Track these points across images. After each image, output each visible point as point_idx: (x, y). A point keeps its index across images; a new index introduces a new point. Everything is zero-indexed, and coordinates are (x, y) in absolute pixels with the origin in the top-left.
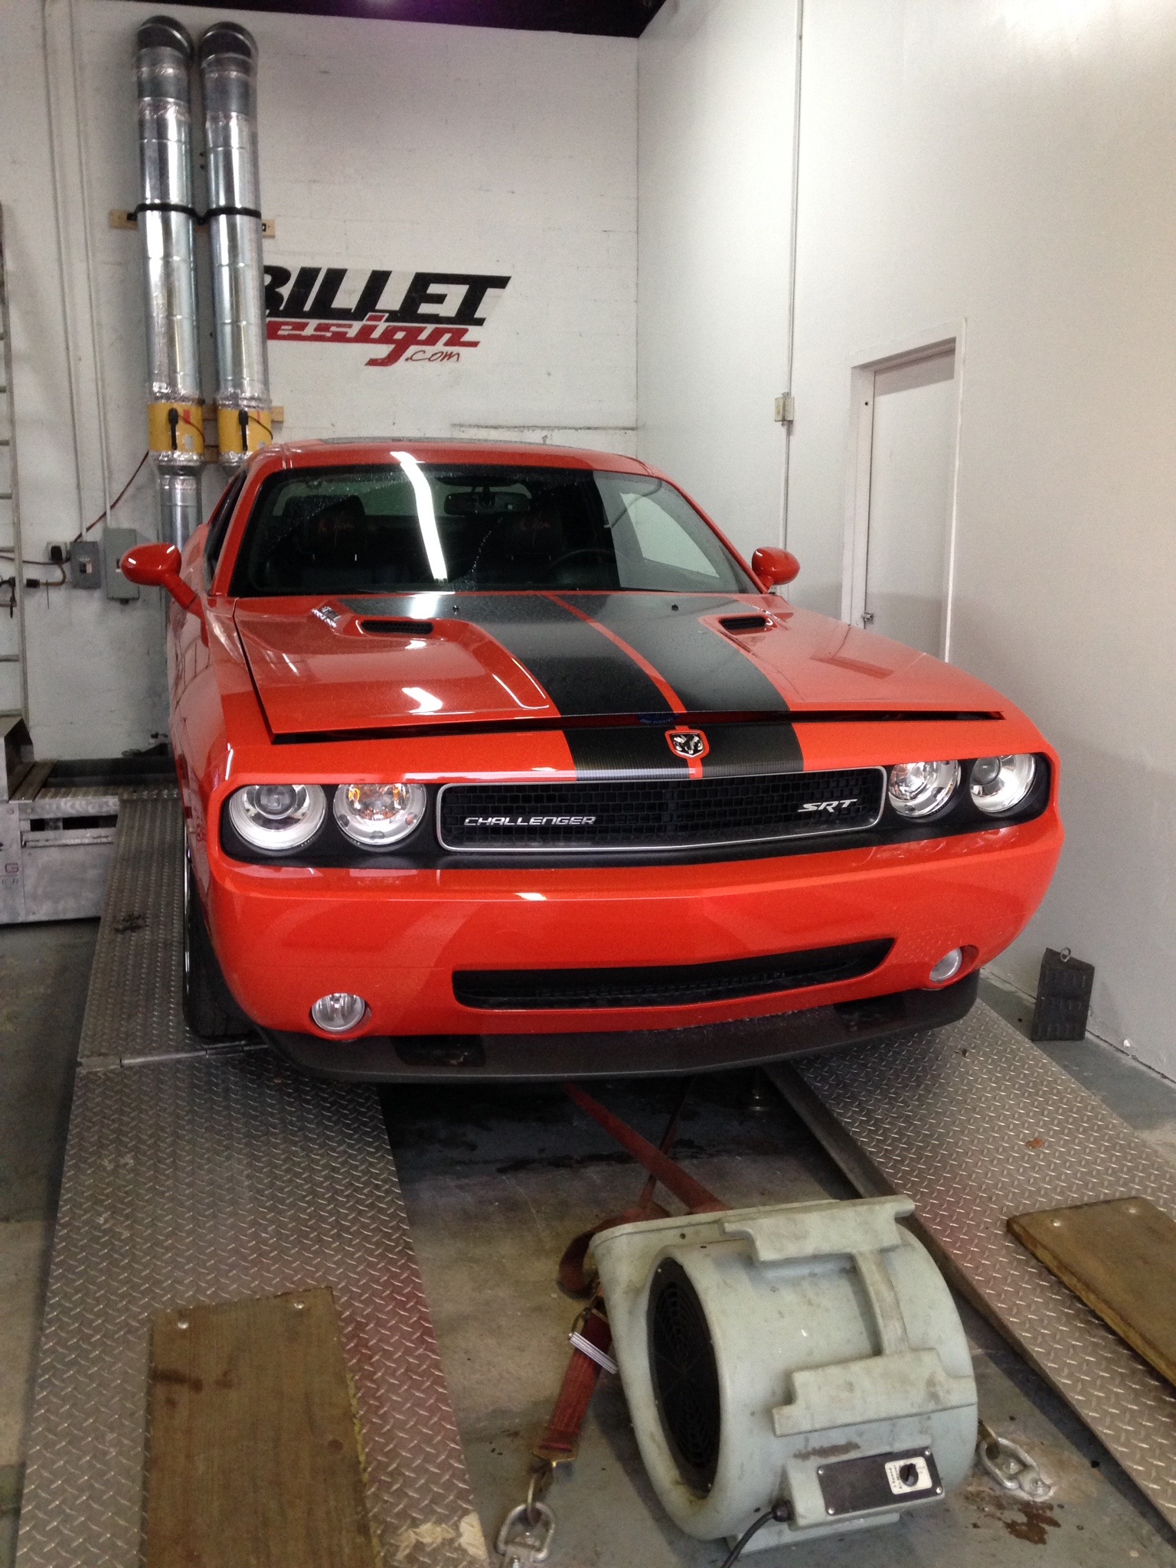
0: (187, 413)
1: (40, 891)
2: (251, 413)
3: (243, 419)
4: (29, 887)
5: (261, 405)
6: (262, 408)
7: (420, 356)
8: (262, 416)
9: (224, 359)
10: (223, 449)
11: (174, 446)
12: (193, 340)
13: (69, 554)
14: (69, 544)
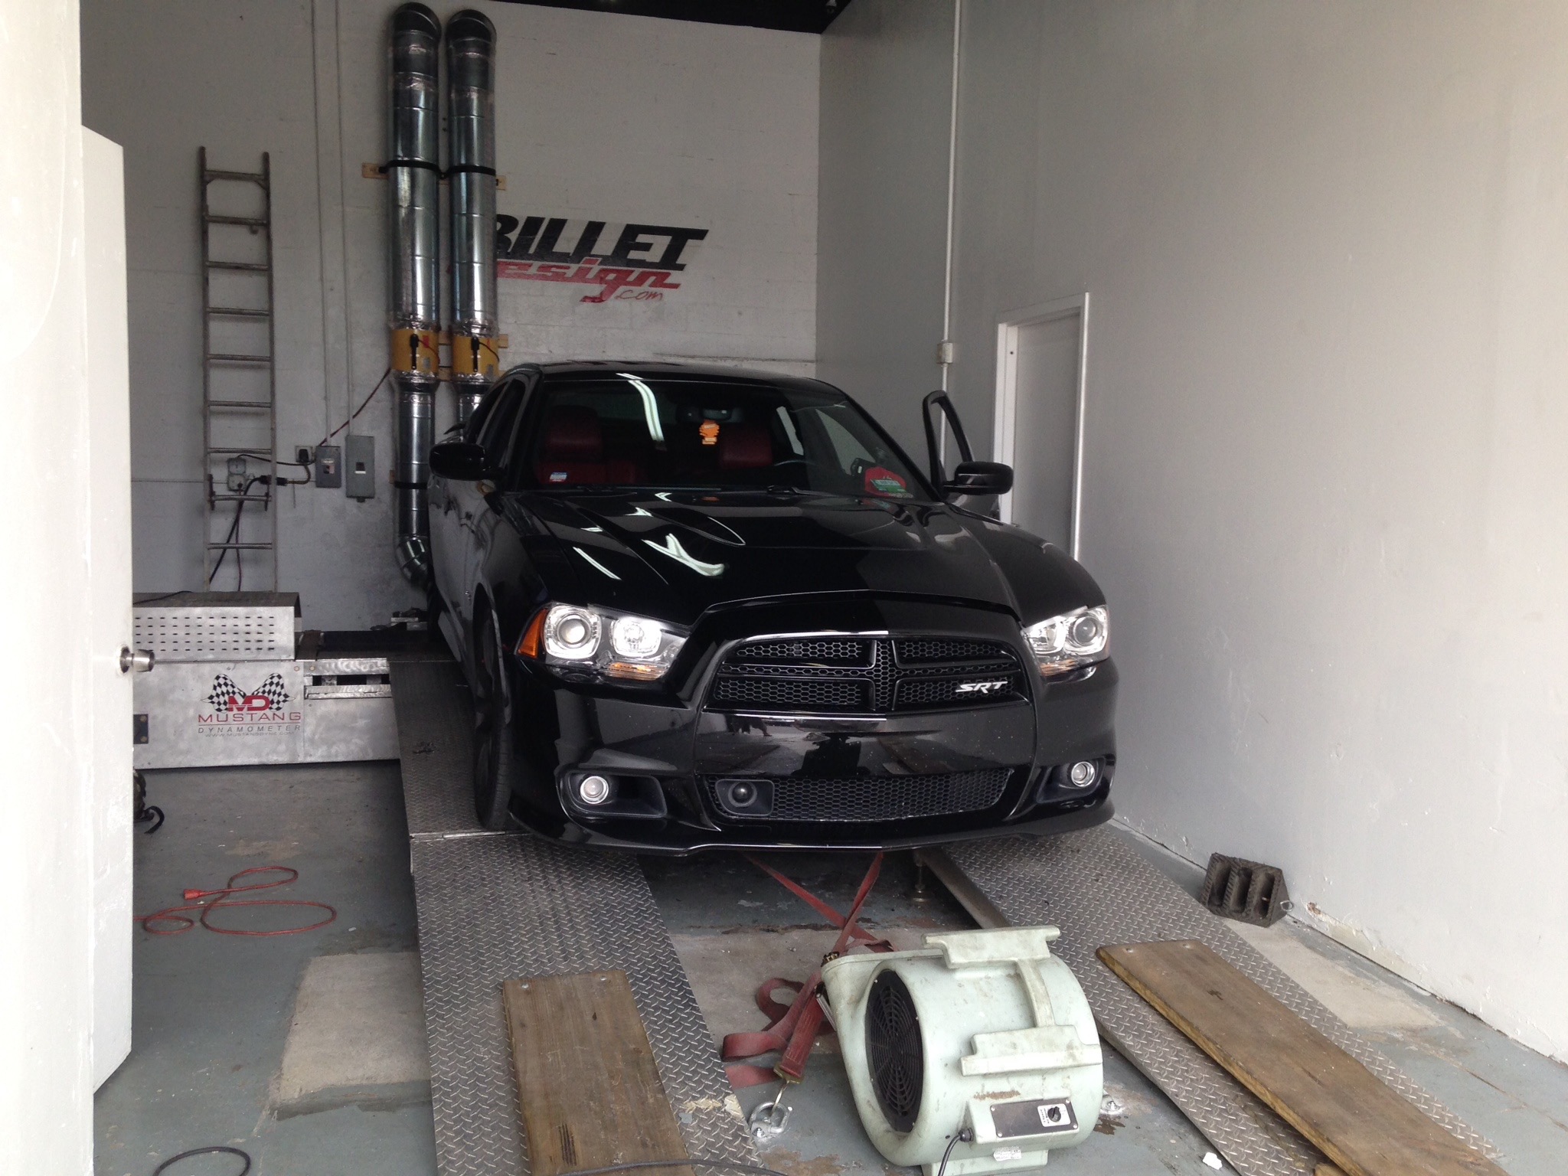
0: (426, 337)
1: (317, 737)
2: (483, 339)
3: (475, 345)
4: (308, 731)
5: (490, 333)
6: (491, 336)
7: (629, 294)
8: (491, 343)
9: (460, 291)
10: (456, 369)
11: (414, 366)
12: (433, 276)
13: (314, 457)
14: (314, 448)
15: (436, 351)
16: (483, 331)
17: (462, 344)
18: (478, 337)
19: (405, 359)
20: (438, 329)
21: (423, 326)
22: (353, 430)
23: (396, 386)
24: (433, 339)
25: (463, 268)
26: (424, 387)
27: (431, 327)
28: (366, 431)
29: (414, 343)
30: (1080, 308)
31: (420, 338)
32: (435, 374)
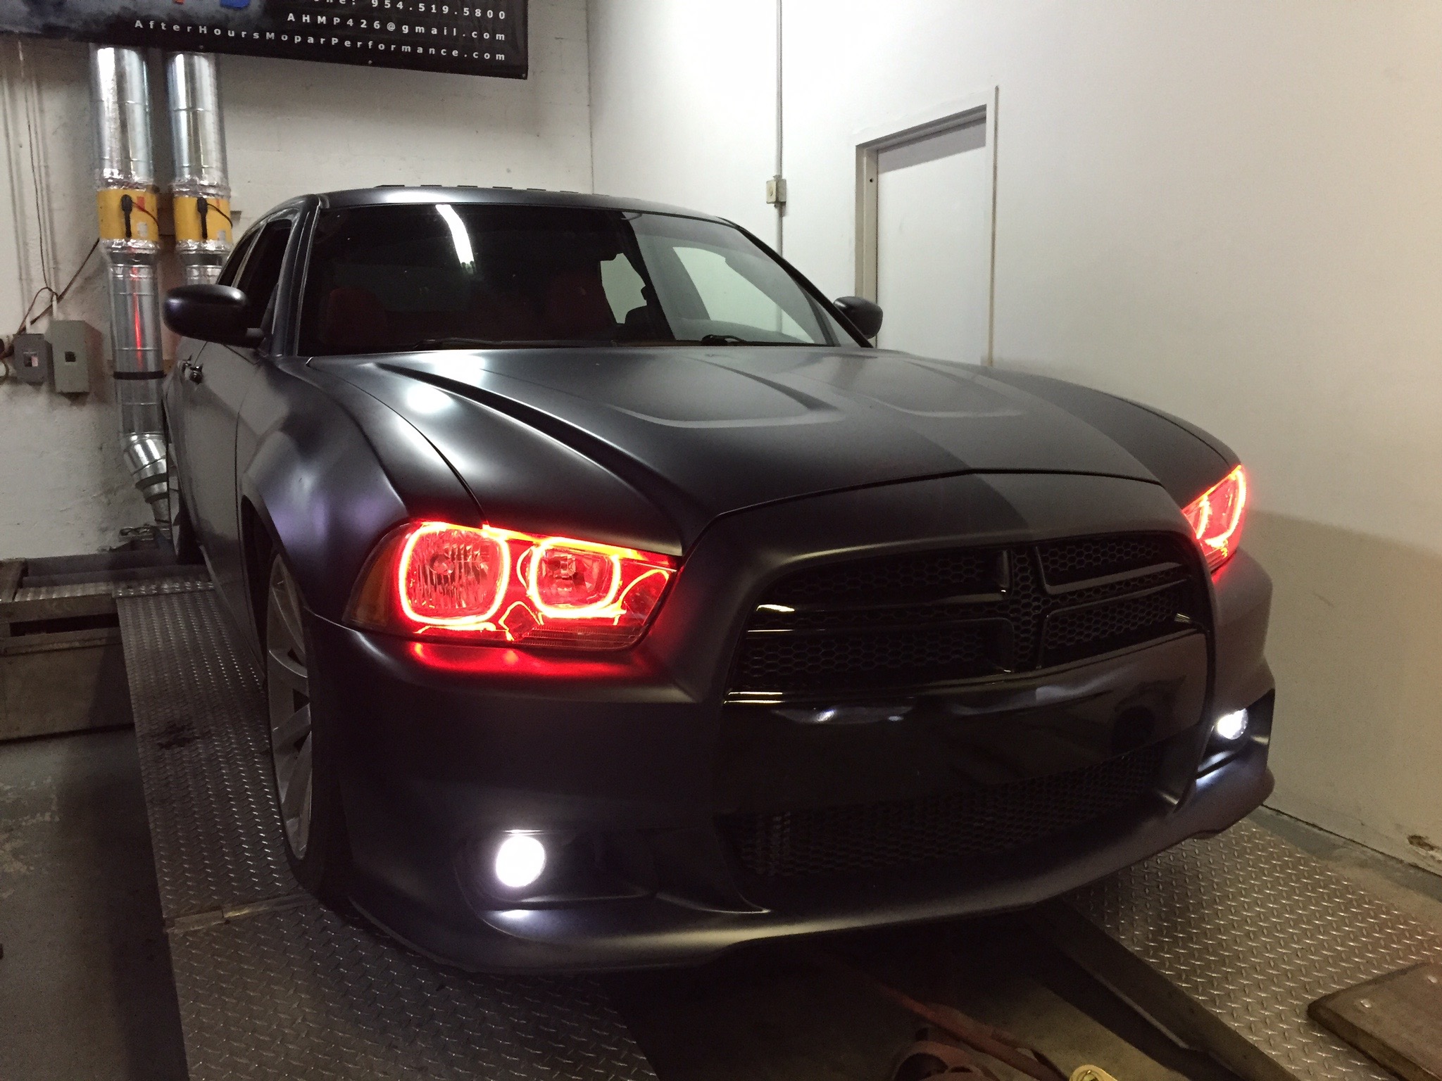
0: (141, 199)
1: (24, 703)
2: (211, 200)
3: (202, 208)
5: (220, 193)
6: (222, 196)
8: (221, 204)
9: (180, 150)
10: (180, 237)
11: (128, 235)
12: (146, 125)
13: (12, 348)
14: (12, 337)
15: (155, 214)
16: (212, 191)
17: (186, 209)
18: (205, 197)
19: (116, 224)
20: (155, 190)
21: (136, 186)
22: (58, 314)
23: (108, 258)
24: (151, 202)
25: (183, 116)
26: (142, 258)
27: (147, 187)
28: (74, 316)
29: (127, 205)
30: (983, 108)
31: (135, 199)
32: (155, 243)
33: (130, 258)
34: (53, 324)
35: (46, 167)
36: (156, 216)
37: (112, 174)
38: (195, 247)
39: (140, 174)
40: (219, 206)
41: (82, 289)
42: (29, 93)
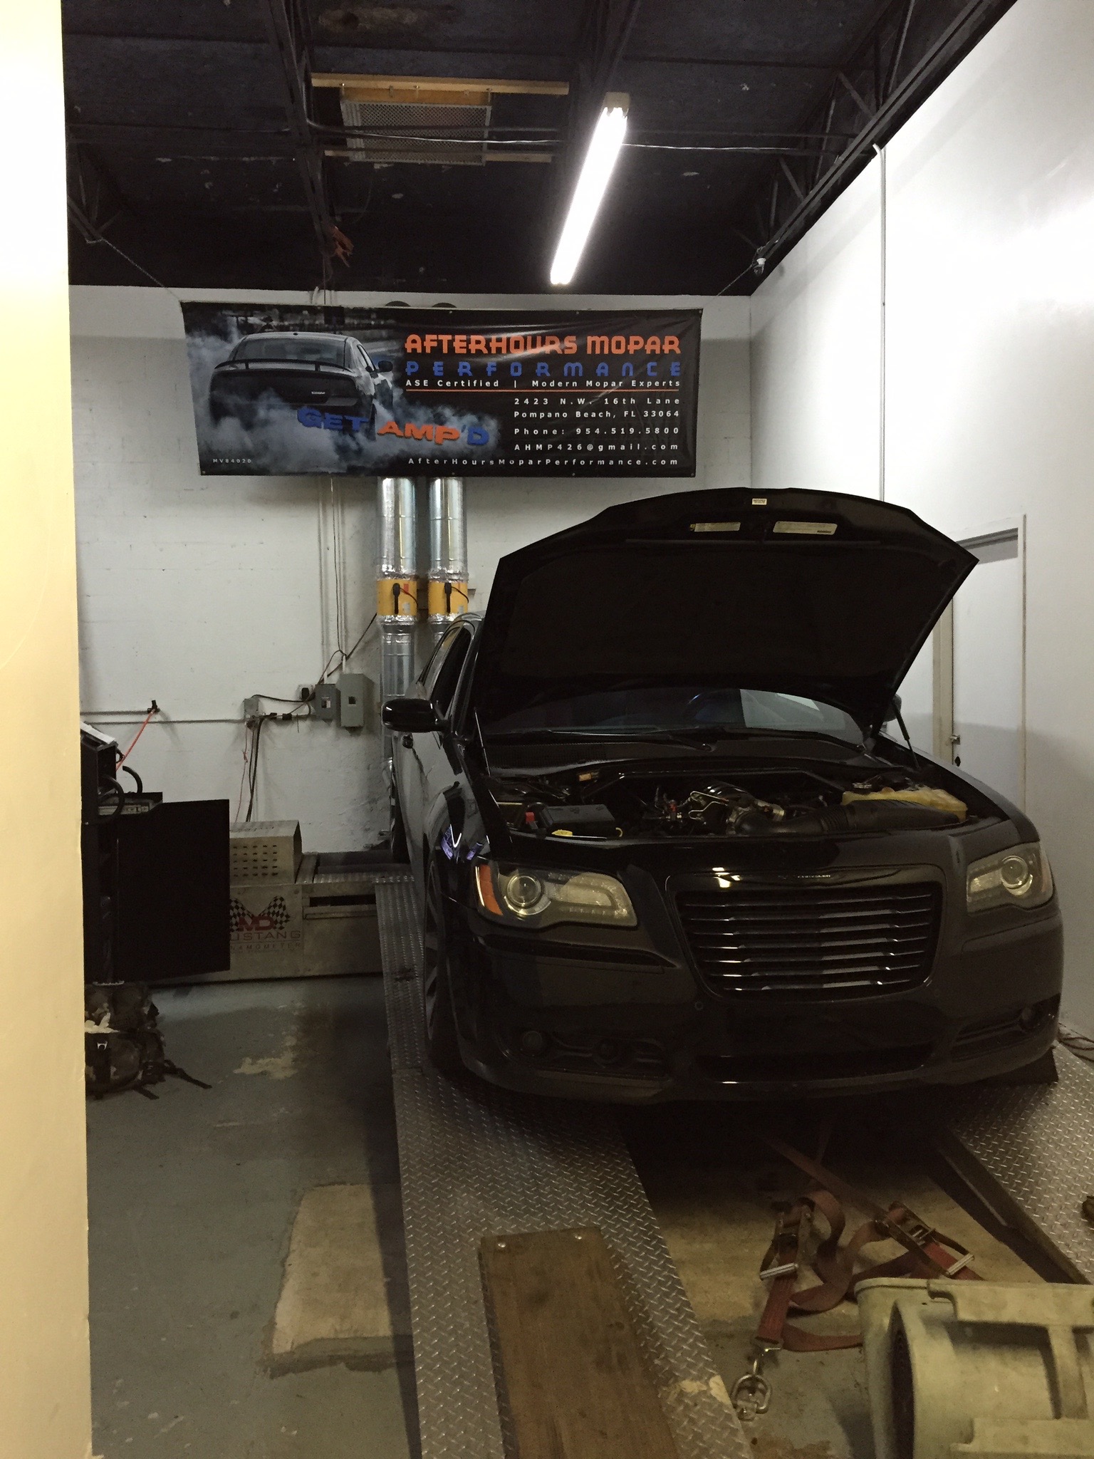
0: (406, 586)
1: (314, 953)
2: (454, 584)
3: (448, 589)
4: (307, 950)
5: (461, 578)
6: (462, 581)
8: (461, 587)
9: (435, 543)
10: (431, 612)
11: (396, 612)
12: (413, 532)
13: (314, 694)
14: (314, 686)
15: (415, 596)
16: (455, 577)
17: (437, 589)
18: (450, 582)
19: (389, 606)
20: (416, 578)
21: (404, 576)
22: (345, 670)
23: (381, 628)
24: (413, 587)
25: (438, 523)
26: (406, 629)
27: (410, 576)
28: (357, 671)
29: (396, 590)
30: (1016, 530)
31: (402, 586)
32: (414, 617)
33: (397, 629)
34: (342, 676)
35: (344, 563)
36: (416, 598)
37: (388, 568)
38: (442, 619)
39: (406, 568)
40: (459, 587)
41: (363, 649)
42: (336, 511)
